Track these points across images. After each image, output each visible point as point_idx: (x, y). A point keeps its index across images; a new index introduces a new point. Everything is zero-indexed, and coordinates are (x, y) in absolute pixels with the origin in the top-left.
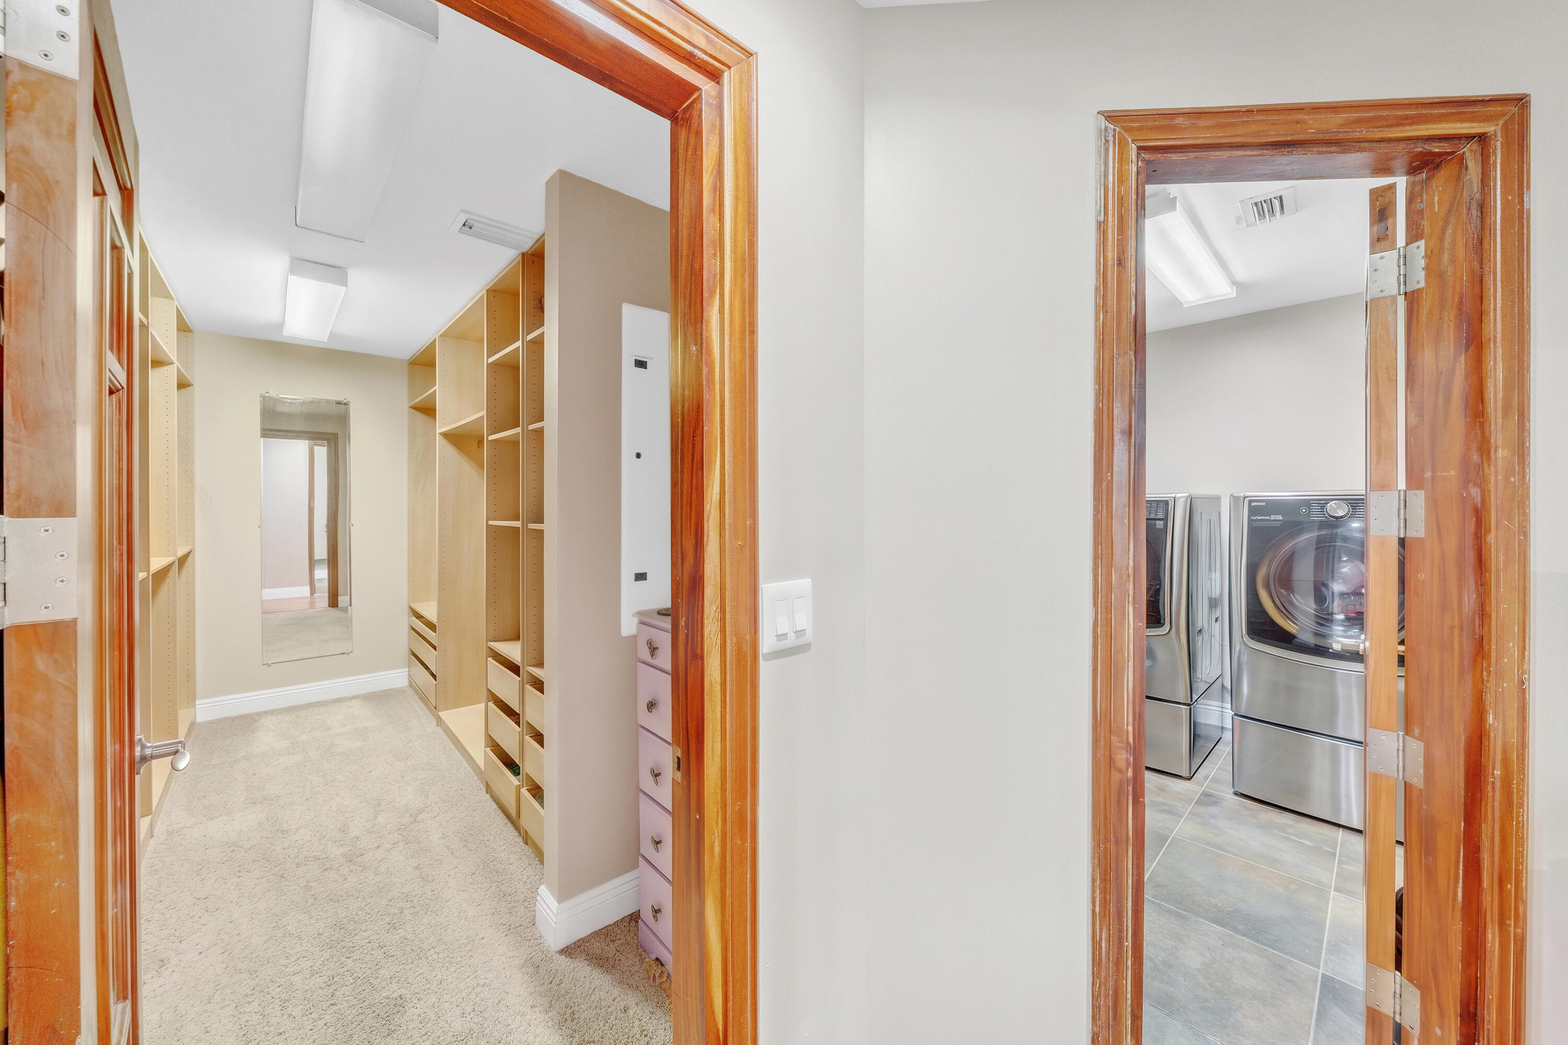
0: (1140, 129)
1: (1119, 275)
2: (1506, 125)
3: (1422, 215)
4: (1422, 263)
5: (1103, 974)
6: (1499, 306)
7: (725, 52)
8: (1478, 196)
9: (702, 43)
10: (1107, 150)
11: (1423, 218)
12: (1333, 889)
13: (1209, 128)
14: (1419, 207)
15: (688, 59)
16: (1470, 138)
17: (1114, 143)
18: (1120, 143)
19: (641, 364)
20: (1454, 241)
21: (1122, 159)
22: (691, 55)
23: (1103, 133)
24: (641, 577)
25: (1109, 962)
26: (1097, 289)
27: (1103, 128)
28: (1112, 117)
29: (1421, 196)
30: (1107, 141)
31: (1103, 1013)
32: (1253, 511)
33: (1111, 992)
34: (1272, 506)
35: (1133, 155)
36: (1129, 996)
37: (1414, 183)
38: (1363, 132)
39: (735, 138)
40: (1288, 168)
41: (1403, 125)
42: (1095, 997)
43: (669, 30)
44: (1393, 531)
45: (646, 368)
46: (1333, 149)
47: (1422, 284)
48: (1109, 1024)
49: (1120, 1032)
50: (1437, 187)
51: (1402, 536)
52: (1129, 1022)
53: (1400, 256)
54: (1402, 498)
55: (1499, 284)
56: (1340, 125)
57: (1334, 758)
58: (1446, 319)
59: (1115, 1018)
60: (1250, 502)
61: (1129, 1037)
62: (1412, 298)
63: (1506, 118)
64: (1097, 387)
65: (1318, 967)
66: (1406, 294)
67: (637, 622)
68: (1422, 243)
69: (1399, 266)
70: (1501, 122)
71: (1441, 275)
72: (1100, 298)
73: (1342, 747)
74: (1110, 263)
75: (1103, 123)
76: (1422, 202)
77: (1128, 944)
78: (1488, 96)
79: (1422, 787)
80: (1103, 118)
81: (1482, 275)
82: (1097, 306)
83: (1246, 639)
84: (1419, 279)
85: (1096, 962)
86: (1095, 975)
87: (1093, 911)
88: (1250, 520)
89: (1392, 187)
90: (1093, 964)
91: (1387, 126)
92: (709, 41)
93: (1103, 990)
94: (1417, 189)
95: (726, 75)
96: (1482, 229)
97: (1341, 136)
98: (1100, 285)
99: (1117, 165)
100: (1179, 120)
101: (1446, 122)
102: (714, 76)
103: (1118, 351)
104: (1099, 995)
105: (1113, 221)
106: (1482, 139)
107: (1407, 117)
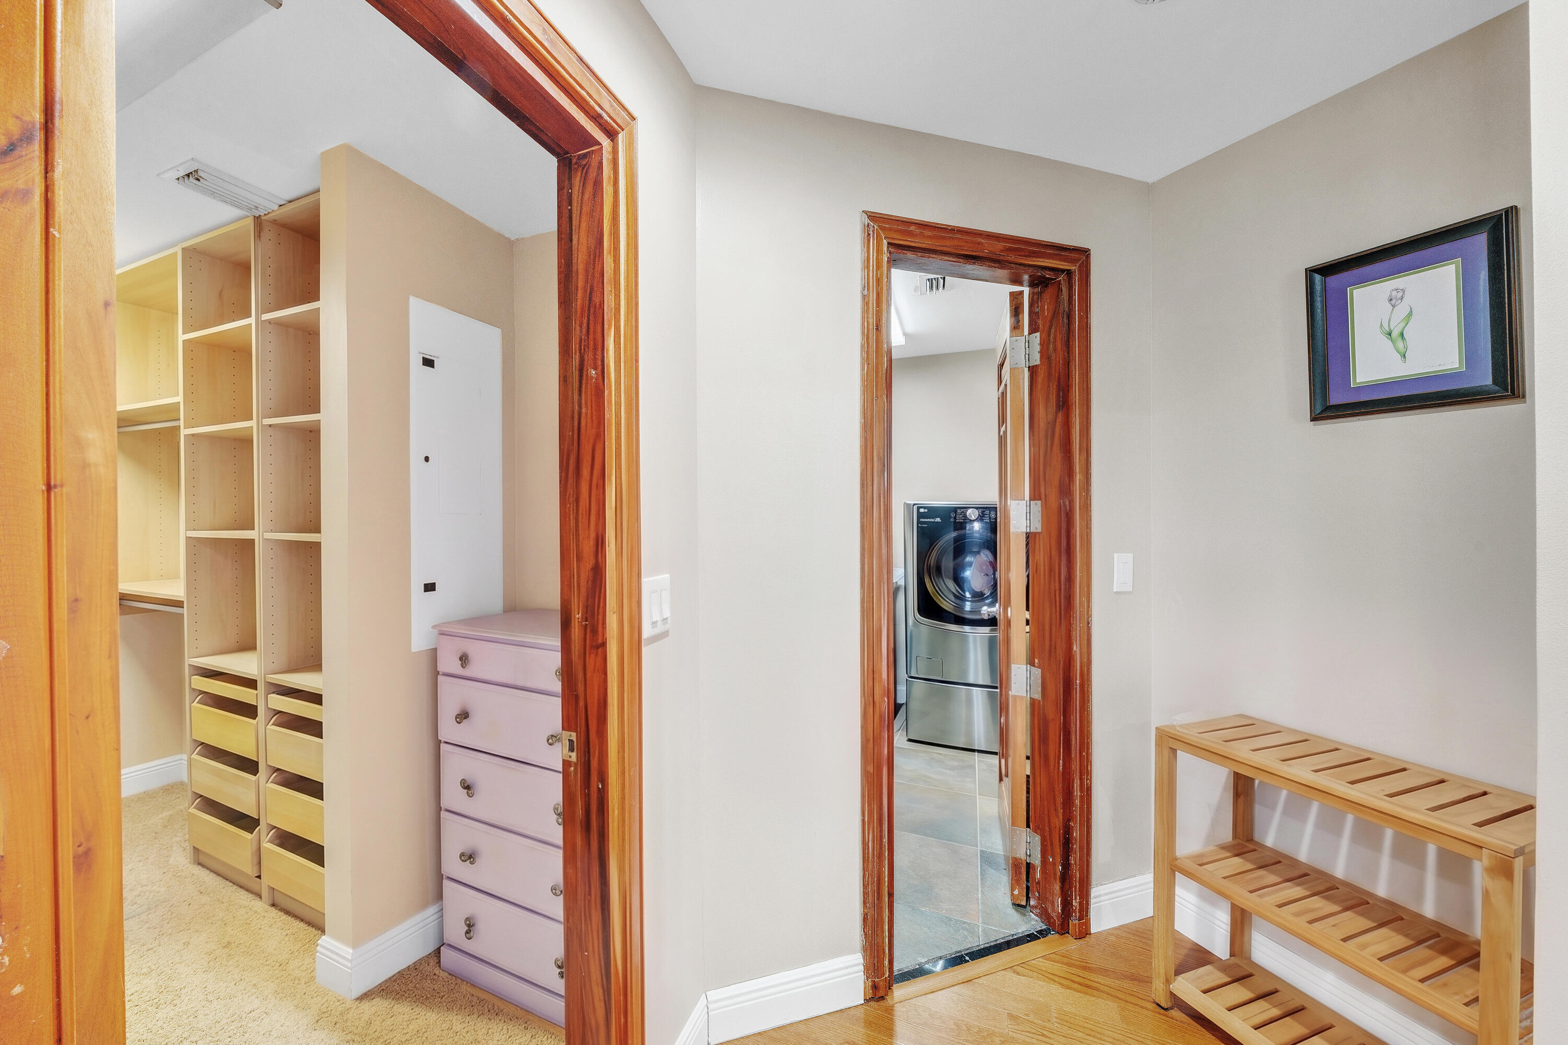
0: (890, 229)
1: (877, 337)
2: (1080, 267)
3: (1038, 315)
4: (1038, 348)
5: (870, 867)
6: (1077, 382)
7: (621, 117)
8: (1067, 309)
9: (606, 106)
10: (869, 241)
11: (1039, 318)
12: (978, 794)
13: (929, 237)
14: (1037, 310)
15: (596, 118)
16: (1063, 271)
17: (873, 237)
18: (877, 237)
19: (428, 363)
20: (1055, 338)
21: (879, 251)
22: (600, 116)
23: (866, 228)
24: (430, 587)
25: (874, 857)
26: (862, 346)
27: (866, 224)
28: (873, 217)
29: (1038, 303)
30: (869, 234)
31: (870, 897)
32: (920, 515)
33: (875, 879)
34: (932, 511)
35: (885, 249)
36: (886, 879)
37: (1033, 293)
38: (1012, 257)
39: (627, 191)
40: (971, 272)
41: (1033, 257)
42: (865, 886)
43: (588, 93)
44: (1023, 529)
45: (433, 367)
46: (996, 265)
47: (1038, 362)
48: (874, 904)
49: (882, 907)
50: (1046, 299)
51: (1028, 531)
52: (887, 900)
53: (1026, 341)
54: (1028, 505)
55: (1077, 368)
56: (1001, 251)
57: (969, 701)
58: (1051, 387)
59: (878, 899)
60: (919, 508)
61: (887, 910)
62: (1033, 370)
63: (1081, 262)
64: (863, 421)
65: (977, 846)
66: (1029, 367)
67: (437, 633)
68: (1038, 334)
69: (1025, 348)
70: (1078, 265)
71: (1049, 358)
72: (864, 354)
73: (975, 692)
74: (871, 327)
75: (867, 221)
76: (1038, 307)
77: (885, 840)
78: (1072, 246)
79: (1040, 699)
80: (866, 216)
81: (1068, 361)
82: (862, 358)
83: (918, 615)
84: (1036, 360)
85: (865, 859)
86: (864, 869)
87: (863, 821)
88: (918, 522)
89: (1022, 293)
90: (864, 861)
91: (1025, 256)
92: (611, 106)
93: (870, 879)
94: (1035, 297)
95: (620, 136)
96: (1069, 332)
97: (1002, 258)
98: (865, 344)
99: (875, 255)
100: (912, 228)
101: (1053, 259)
102: (611, 134)
103: (877, 394)
104: (868, 884)
105: (873, 297)
106: (1069, 273)
107: (1034, 252)
